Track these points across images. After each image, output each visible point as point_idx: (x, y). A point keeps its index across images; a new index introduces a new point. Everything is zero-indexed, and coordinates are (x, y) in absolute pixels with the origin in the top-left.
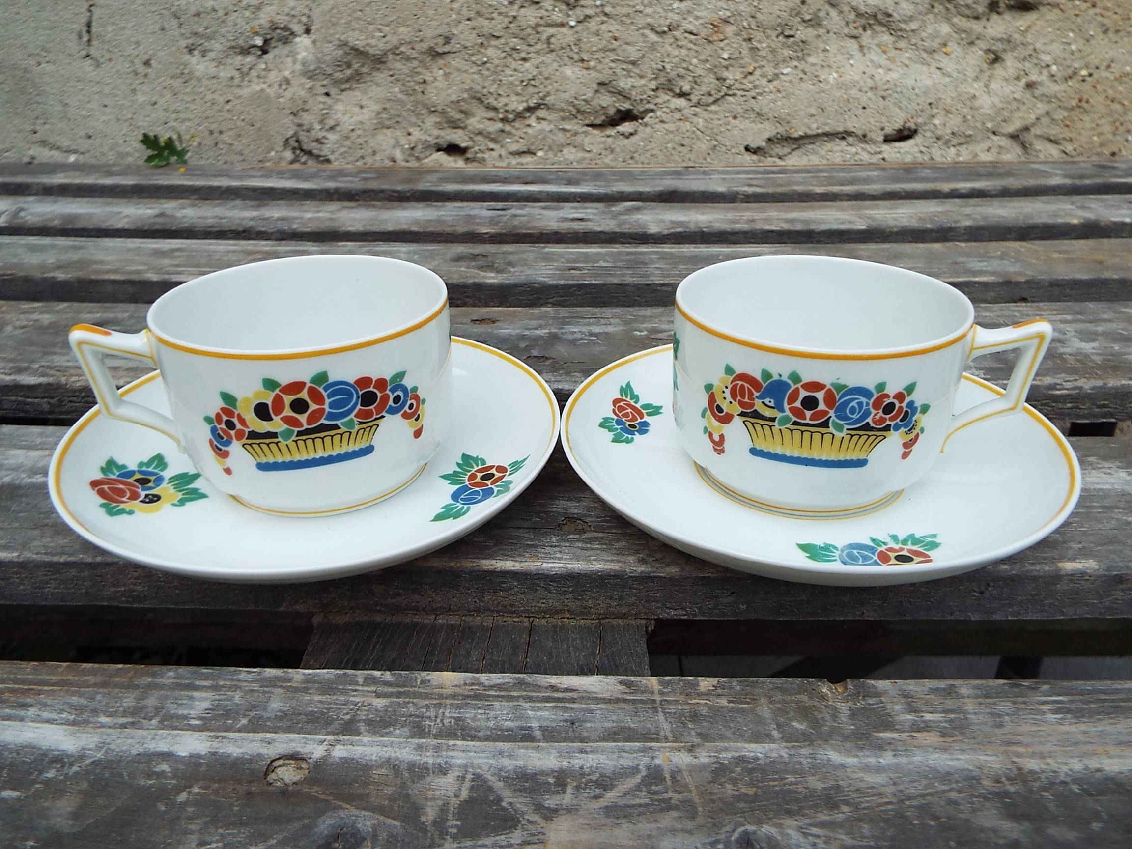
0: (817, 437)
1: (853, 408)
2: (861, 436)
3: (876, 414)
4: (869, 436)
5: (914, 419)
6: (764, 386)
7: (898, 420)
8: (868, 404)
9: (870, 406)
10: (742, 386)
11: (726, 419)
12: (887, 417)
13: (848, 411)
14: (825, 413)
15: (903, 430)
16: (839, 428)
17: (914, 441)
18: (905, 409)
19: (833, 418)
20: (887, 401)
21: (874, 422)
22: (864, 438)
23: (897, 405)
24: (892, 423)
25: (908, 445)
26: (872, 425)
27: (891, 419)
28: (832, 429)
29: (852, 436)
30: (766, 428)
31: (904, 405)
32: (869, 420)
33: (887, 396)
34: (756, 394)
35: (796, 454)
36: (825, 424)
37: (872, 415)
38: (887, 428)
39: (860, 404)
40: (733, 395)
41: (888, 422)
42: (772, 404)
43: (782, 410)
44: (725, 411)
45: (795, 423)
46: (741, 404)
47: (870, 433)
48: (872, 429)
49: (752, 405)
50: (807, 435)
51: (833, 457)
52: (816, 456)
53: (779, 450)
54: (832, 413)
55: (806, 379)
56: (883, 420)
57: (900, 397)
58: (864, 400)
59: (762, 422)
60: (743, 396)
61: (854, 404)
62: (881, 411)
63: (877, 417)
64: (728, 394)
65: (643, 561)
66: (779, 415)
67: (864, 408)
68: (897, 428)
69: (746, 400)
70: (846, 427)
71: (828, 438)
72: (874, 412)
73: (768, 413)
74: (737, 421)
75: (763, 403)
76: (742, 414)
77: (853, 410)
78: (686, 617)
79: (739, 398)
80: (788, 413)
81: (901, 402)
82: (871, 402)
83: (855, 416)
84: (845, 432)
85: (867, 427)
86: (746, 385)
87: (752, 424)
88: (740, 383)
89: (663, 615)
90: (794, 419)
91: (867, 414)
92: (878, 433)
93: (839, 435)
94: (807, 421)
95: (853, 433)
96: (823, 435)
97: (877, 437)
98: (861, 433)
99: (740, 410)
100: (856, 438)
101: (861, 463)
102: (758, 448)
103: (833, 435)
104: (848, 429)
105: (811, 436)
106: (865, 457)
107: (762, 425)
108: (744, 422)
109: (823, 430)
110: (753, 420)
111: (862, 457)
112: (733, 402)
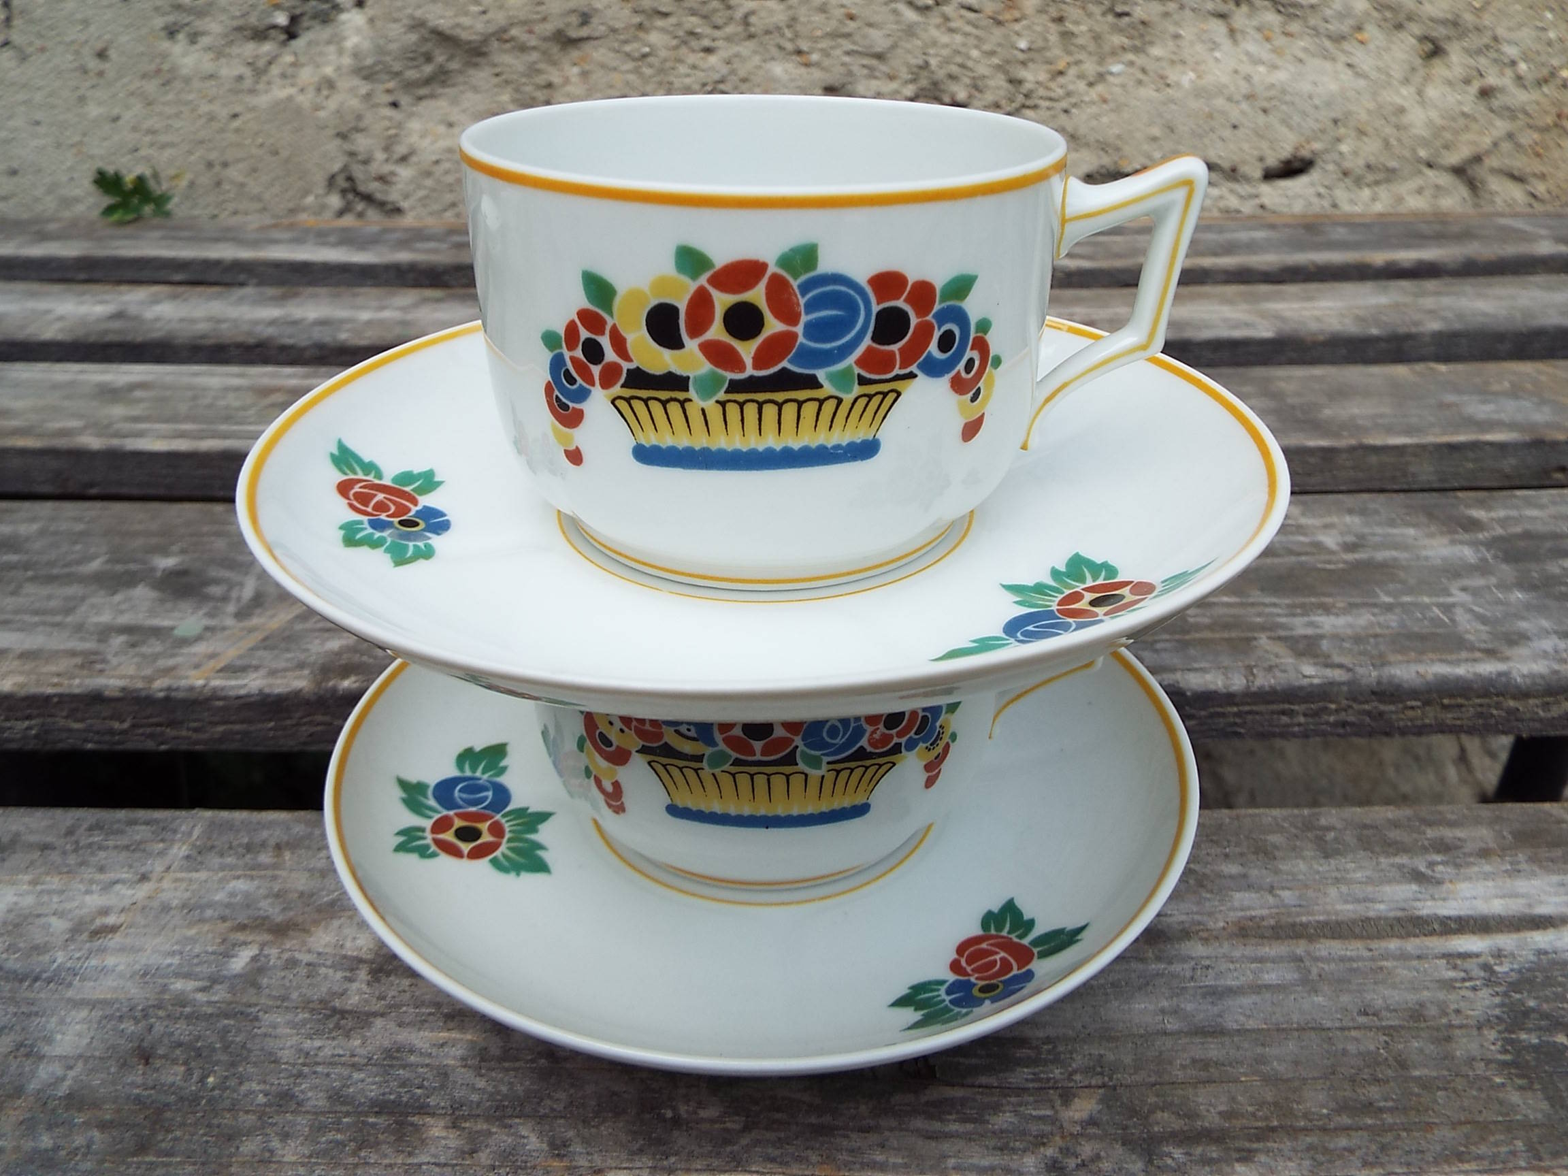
0: (778, 782)
1: (833, 728)
2: (852, 770)
3: (874, 732)
4: (867, 768)
5: (938, 724)
7: (912, 734)
8: (857, 719)
9: (863, 721)
11: (620, 758)
12: (894, 732)
13: (825, 735)
14: (785, 741)
15: (922, 745)
16: (815, 763)
17: (941, 758)
18: (922, 715)
19: (802, 748)
21: (871, 744)
22: (858, 772)
24: (903, 740)
25: (933, 769)
26: (869, 749)
27: (900, 735)
28: (801, 766)
29: (838, 772)
30: (690, 774)
31: (918, 707)
32: (864, 742)
35: (747, 810)
36: (790, 760)
37: (867, 735)
38: (897, 749)
39: (845, 721)
41: (896, 740)
42: (692, 733)
43: (711, 743)
44: (615, 743)
47: (868, 763)
48: (870, 756)
49: (660, 735)
50: (761, 780)
51: (810, 809)
52: (780, 810)
53: (717, 807)
54: (798, 740)
56: (886, 739)
59: (681, 763)
61: (834, 720)
62: (881, 726)
63: (877, 736)
66: (708, 751)
67: (853, 724)
68: (911, 745)
69: (647, 727)
70: (826, 759)
71: (797, 781)
72: (869, 728)
73: (688, 748)
74: (638, 760)
75: (677, 731)
76: (643, 751)
77: (833, 732)
79: (634, 723)
80: (722, 746)
83: (839, 741)
84: (825, 767)
85: (861, 754)
87: (664, 766)
90: (735, 755)
91: (858, 734)
92: (882, 760)
93: (815, 774)
94: (758, 757)
95: (838, 766)
96: (788, 777)
97: (880, 766)
98: (852, 764)
99: (640, 743)
100: (845, 774)
101: (860, 810)
102: (680, 804)
103: (806, 775)
104: (829, 763)
105: (769, 780)
106: (864, 801)
107: (681, 769)
108: (649, 763)
109: (788, 769)
110: (665, 761)
111: (859, 800)
112: (626, 729)
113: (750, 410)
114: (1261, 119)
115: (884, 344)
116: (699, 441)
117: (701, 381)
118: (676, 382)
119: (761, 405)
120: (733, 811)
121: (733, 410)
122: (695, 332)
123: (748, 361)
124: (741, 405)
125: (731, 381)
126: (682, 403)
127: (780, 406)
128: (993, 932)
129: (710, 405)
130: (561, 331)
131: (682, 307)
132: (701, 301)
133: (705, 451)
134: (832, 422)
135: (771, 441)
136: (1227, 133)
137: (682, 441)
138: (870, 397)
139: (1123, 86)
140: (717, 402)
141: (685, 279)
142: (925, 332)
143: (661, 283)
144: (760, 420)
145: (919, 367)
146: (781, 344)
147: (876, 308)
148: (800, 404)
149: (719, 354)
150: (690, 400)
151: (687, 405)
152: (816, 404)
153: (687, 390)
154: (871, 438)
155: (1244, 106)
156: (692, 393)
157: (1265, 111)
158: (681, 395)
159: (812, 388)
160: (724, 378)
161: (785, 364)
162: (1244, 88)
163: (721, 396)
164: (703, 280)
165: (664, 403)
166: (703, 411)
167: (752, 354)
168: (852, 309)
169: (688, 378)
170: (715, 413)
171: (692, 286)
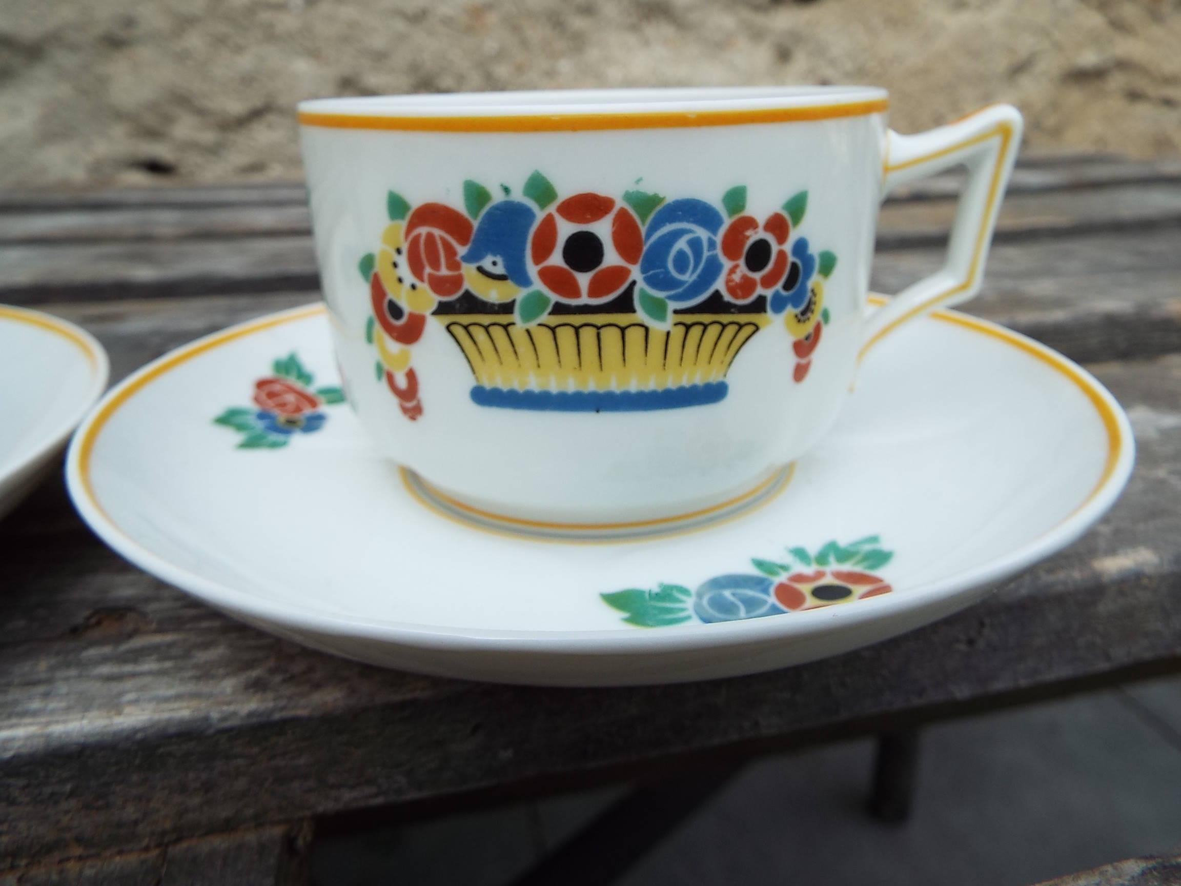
0: (611, 337)
1: (681, 255)
2: (705, 327)
3: (732, 271)
4: (724, 326)
5: (810, 285)
6: (475, 224)
7: (779, 286)
8: (712, 244)
9: (719, 251)
10: (430, 236)
11: (412, 330)
12: (757, 276)
13: (670, 265)
14: (619, 274)
15: (790, 310)
16: (657, 310)
17: (813, 340)
18: (791, 259)
19: (641, 285)
20: (753, 236)
21: (732, 290)
22: (713, 331)
23: (775, 248)
24: (769, 293)
25: (804, 349)
26: (727, 297)
27: (768, 282)
28: (641, 315)
29: (688, 327)
30: (497, 332)
31: (788, 247)
32: (719, 285)
33: (750, 223)
34: (462, 250)
35: (571, 386)
36: (624, 304)
37: (725, 272)
38: (759, 306)
39: (695, 244)
40: (416, 268)
41: (760, 291)
42: (500, 270)
43: (524, 280)
44: (406, 310)
45: (559, 309)
46: (437, 285)
47: (725, 318)
48: (727, 308)
49: (457, 281)
50: (588, 335)
51: (652, 383)
52: (614, 384)
53: (533, 383)
54: (636, 273)
55: (566, 189)
56: (747, 286)
57: (778, 225)
58: (703, 234)
59: (486, 319)
60: (435, 265)
61: (682, 244)
62: (742, 262)
63: (737, 277)
64: (405, 270)
65: (258, 686)
66: (519, 294)
67: (706, 254)
68: (779, 305)
69: (444, 272)
70: (672, 305)
71: (635, 335)
72: (727, 264)
73: (493, 293)
74: (435, 327)
75: (480, 270)
76: (442, 309)
77: (681, 263)
78: (379, 800)
79: (428, 270)
80: (538, 285)
81: (782, 239)
82: (719, 238)
83: (688, 277)
84: (671, 318)
85: (715, 304)
86: (437, 232)
87: (466, 328)
88: (423, 230)
89: (326, 805)
90: (554, 298)
91: (712, 270)
92: (743, 318)
93: (659, 327)
94: (584, 299)
95: (689, 319)
96: (623, 330)
97: (741, 326)
98: (706, 318)
99: (435, 299)
100: (696, 332)
101: (714, 393)
102: (488, 385)
103: (647, 329)
104: (676, 312)
105: (598, 335)
106: (720, 379)
107: (486, 328)
108: (448, 328)
109: (622, 319)
110: (465, 319)
111: (714, 377)
112: (418, 284)
120: (554, 387)
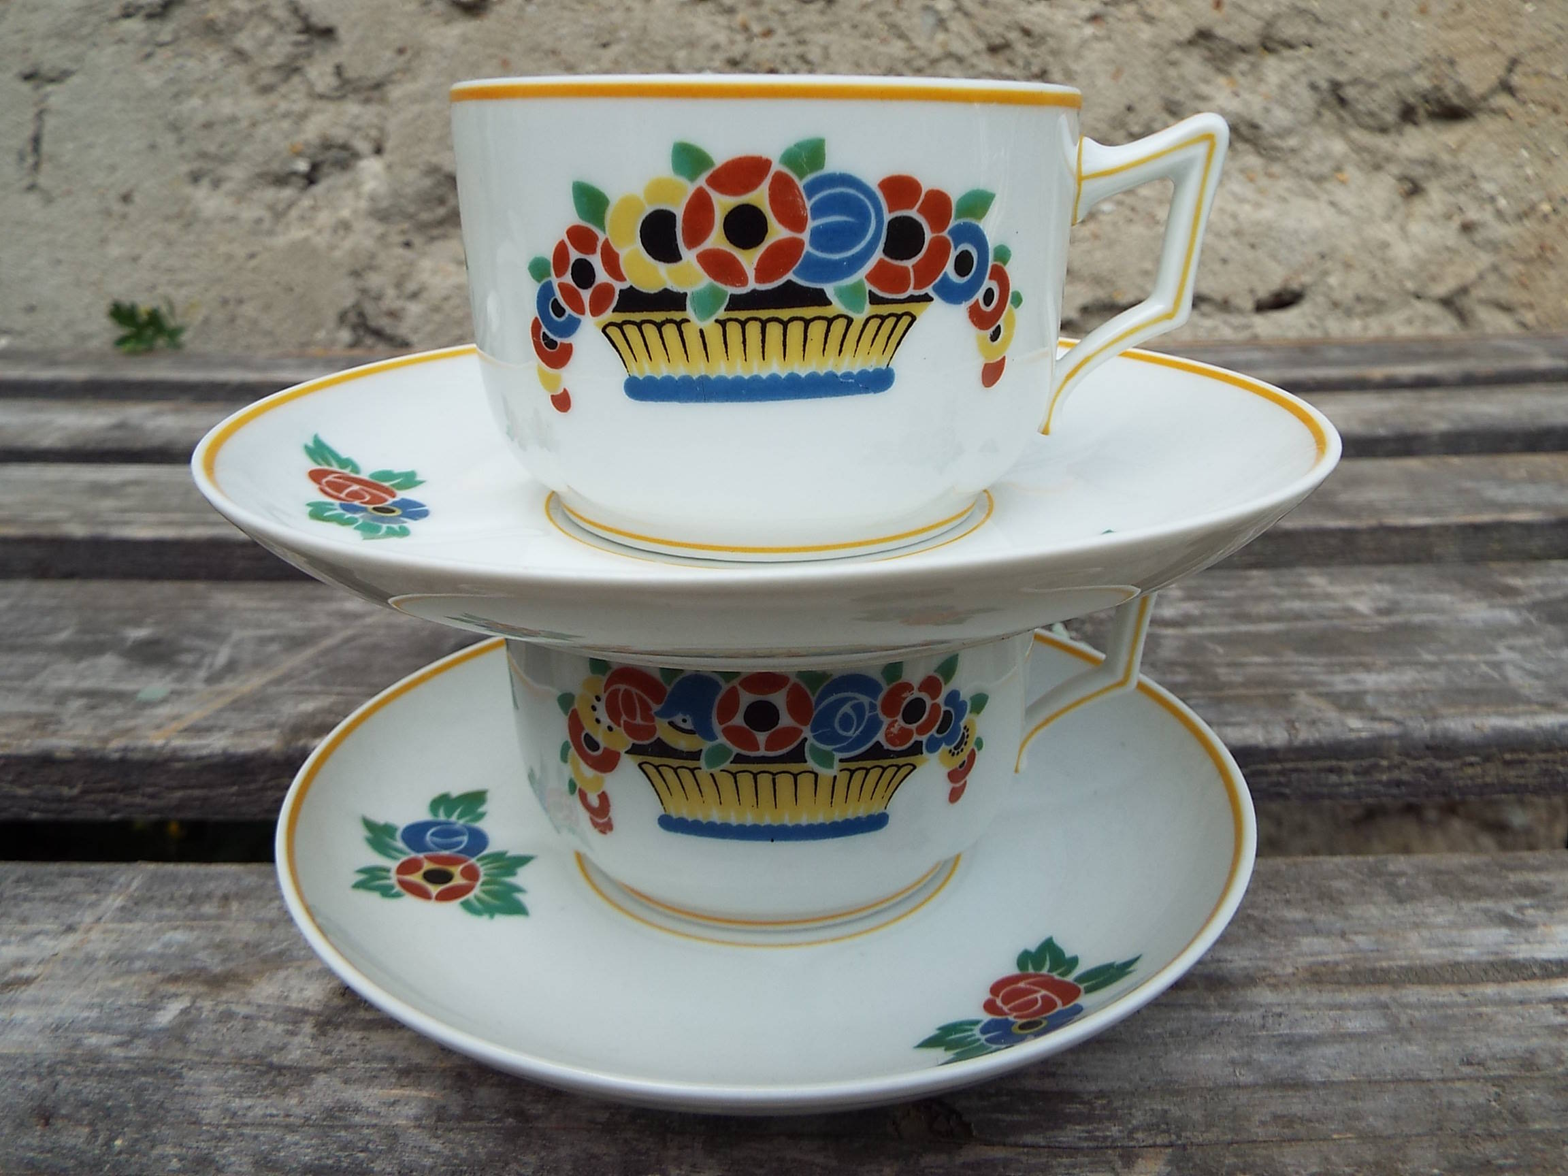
0: (785, 782)
1: (846, 717)
2: (868, 771)
3: (891, 725)
4: (884, 769)
5: (962, 724)
6: (669, 689)
7: (933, 731)
8: (873, 707)
9: (879, 711)
10: (627, 694)
11: (606, 763)
12: (914, 726)
13: (836, 725)
14: (793, 733)
15: (944, 748)
16: (826, 760)
17: (967, 766)
18: (943, 708)
19: (811, 741)
20: (909, 697)
21: (890, 740)
22: (875, 774)
23: (929, 703)
24: (924, 738)
25: (958, 776)
26: (887, 746)
27: (921, 731)
28: (811, 764)
29: (852, 772)
30: (685, 774)
31: (941, 700)
32: (880, 737)
33: (908, 687)
34: (656, 707)
35: (749, 819)
36: (797, 756)
37: (884, 727)
38: (916, 749)
39: (859, 708)
40: (613, 713)
41: (916, 737)
42: (688, 726)
43: (710, 736)
44: (602, 745)
46: (631, 730)
47: (885, 763)
48: (887, 754)
49: (652, 730)
50: (765, 780)
51: (821, 817)
52: (787, 819)
53: (716, 816)
54: (807, 732)
56: (905, 735)
57: (931, 685)
58: (865, 700)
59: (675, 763)
60: (631, 714)
61: (846, 708)
62: (899, 718)
63: (895, 730)
64: (602, 713)
66: (706, 746)
67: (867, 715)
68: (933, 746)
69: (639, 721)
70: (838, 756)
71: (806, 781)
72: (886, 721)
73: (683, 743)
74: (628, 766)
75: (671, 724)
76: (634, 751)
77: (846, 723)
79: (624, 718)
80: (722, 740)
81: (935, 695)
82: (878, 703)
83: (852, 733)
84: (837, 765)
85: (877, 752)
86: (634, 690)
87: (657, 767)
88: (623, 687)
90: (736, 750)
91: (874, 725)
92: (901, 761)
93: (826, 773)
94: (762, 752)
95: (853, 766)
96: (795, 776)
97: (899, 768)
98: (868, 764)
99: (630, 742)
100: (859, 775)
101: (877, 822)
102: (674, 814)
103: (816, 775)
104: (841, 761)
105: (774, 780)
106: (882, 810)
107: (675, 770)
108: (640, 765)
109: (795, 767)
110: (657, 761)
111: (876, 810)
112: (614, 726)
113: (753, 329)
114: (1250, 255)
115: (896, 259)
116: (697, 368)
117: (698, 296)
118: (672, 300)
119: (764, 324)
120: (734, 820)
121: (734, 330)
122: (692, 242)
123: (751, 273)
124: (743, 324)
125: (733, 297)
126: (679, 324)
127: (785, 324)
128: (1031, 971)
129: (709, 326)
130: (550, 257)
131: (679, 212)
132: (700, 206)
133: (704, 380)
134: (842, 345)
135: (775, 367)
136: (1217, 267)
137: (678, 369)
138: (883, 318)
139: (1115, 224)
140: (717, 321)
141: (683, 181)
142: (940, 250)
143: (657, 187)
144: (763, 341)
145: (936, 289)
146: (785, 254)
147: (887, 217)
148: (807, 323)
149: (718, 266)
150: (688, 321)
151: (684, 326)
152: (825, 323)
153: (683, 308)
154: (884, 367)
155: (1233, 241)
156: (690, 313)
157: (1253, 246)
158: (677, 316)
159: (819, 305)
160: (725, 293)
161: (790, 276)
162: (1231, 225)
163: (721, 314)
164: (701, 181)
165: (659, 326)
166: (701, 332)
167: (755, 265)
168: (863, 215)
169: (686, 294)
170: (714, 334)
171: (689, 188)
